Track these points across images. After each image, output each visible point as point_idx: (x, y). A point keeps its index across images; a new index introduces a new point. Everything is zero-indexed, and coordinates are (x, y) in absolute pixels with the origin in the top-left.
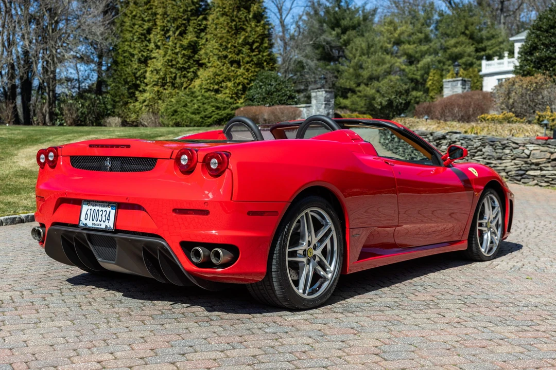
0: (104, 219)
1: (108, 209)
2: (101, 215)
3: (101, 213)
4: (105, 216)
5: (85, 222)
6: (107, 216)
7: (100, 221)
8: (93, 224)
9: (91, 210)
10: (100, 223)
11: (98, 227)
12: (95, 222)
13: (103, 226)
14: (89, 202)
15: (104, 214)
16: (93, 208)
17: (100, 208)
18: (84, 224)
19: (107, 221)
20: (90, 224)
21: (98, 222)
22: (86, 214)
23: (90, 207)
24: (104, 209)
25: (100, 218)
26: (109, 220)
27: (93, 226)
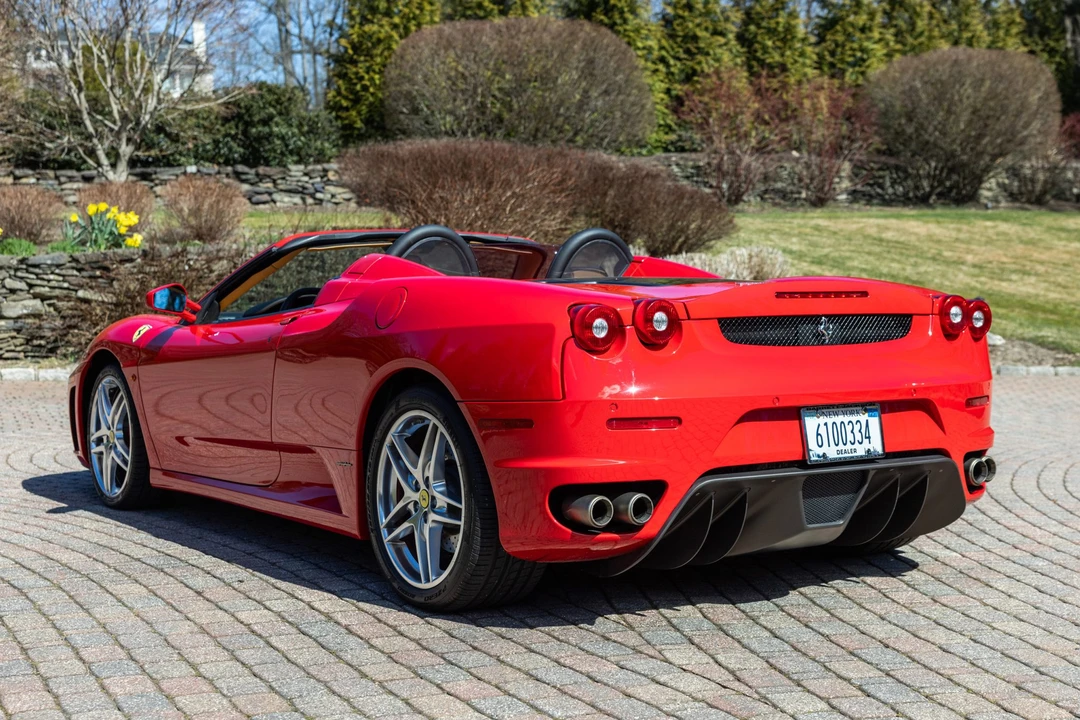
0: (858, 437)
1: (863, 417)
2: (852, 432)
3: (849, 428)
4: (860, 431)
5: (820, 451)
6: (863, 431)
7: (853, 444)
8: (839, 452)
9: (826, 424)
10: (853, 447)
11: (851, 455)
12: (841, 446)
13: (861, 451)
14: (817, 409)
15: (857, 427)
16: (830, 420)
17: (846, 419)
18: (819, 456)
19: (866, 441)
20: (832, 453)
21: (849, 446)
22: (818, 434)
23: (822, 420)
24: (854, 418)
25: (850, 437)
26: (869, 438)
27: (840, 456)
